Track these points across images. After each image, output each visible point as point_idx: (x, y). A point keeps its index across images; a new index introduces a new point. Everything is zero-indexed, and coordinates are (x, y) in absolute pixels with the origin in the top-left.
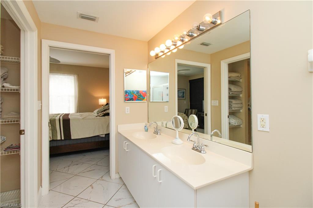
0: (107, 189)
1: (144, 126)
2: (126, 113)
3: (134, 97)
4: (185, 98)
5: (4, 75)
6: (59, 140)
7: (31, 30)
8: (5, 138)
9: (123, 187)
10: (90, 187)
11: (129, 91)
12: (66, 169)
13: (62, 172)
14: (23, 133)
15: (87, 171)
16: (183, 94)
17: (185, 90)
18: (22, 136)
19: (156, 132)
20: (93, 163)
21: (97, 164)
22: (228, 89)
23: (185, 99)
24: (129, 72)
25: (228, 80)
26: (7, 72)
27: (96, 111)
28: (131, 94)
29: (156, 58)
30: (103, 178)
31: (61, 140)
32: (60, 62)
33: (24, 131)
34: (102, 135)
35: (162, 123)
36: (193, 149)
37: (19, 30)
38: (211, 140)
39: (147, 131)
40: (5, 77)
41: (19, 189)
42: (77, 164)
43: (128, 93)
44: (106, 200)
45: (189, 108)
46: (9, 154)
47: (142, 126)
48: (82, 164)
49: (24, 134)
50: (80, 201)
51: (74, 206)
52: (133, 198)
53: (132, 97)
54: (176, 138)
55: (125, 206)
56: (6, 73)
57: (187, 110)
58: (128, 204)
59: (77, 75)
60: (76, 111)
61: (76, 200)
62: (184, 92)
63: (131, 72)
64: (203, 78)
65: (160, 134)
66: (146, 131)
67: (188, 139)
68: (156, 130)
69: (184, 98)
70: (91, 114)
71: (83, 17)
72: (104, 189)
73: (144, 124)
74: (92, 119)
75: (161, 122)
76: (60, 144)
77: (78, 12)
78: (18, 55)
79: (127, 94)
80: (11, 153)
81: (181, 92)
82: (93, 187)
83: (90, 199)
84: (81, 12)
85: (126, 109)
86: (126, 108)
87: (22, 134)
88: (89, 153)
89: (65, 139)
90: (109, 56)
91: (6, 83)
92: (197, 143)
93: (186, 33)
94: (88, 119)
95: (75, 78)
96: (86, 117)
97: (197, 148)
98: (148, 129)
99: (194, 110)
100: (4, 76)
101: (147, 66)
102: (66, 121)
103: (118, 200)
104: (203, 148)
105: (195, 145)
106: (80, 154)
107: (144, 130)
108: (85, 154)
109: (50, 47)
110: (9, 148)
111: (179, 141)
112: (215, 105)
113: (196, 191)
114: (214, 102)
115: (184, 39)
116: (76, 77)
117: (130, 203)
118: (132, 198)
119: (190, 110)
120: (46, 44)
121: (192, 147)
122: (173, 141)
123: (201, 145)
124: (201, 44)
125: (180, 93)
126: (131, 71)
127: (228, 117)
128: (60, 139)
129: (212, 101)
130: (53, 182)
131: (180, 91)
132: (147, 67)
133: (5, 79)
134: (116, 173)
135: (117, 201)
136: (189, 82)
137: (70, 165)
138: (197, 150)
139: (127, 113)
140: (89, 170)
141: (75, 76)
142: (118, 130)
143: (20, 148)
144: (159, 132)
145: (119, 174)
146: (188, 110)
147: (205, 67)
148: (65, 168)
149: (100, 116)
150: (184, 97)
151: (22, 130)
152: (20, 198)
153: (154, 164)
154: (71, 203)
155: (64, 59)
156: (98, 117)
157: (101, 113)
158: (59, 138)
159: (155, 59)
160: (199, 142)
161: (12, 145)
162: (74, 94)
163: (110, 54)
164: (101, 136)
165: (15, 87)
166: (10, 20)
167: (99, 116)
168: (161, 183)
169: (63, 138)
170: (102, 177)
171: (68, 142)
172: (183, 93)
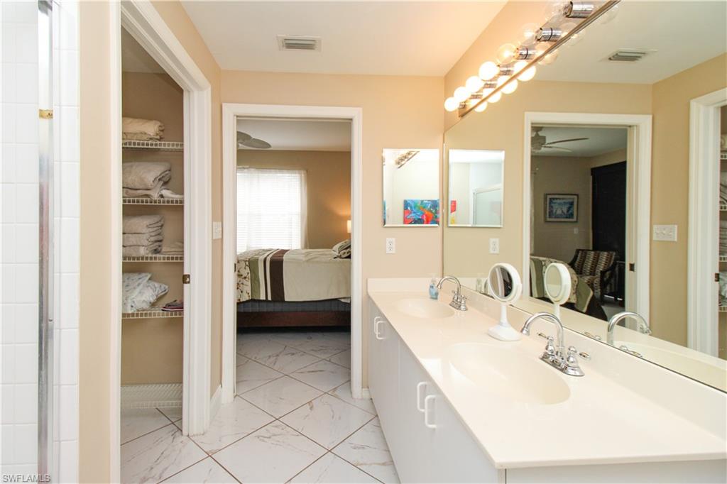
0: (340, 418)
1: (429, 286)
2: (388, 251)
3: (425, 217)
4: (575, 219)
5: (163, 175)
6: (263, 301)
7: (199, 88)
8: (167, 287)
9: (374, 422)
10: (308, 407)
11: (413, 201)
12: (272, 359)
13: (264, 365)
14: (188, 280)
15: (309, 372)
16: (569, 209)
17: (576, 197)
18: (186, 286)
19: (456, 304)
20: (324, 357)
21: (330, 361)
22: (718, 186)
23: (576, 222)
24: (405, 157)
25: (719, 158)
26: (170, 170)
27: (337, 247)
28: (417, 208)
29: (462, 116)
30: (337, 393)
31: (266, 301)
32: (269, 146)
33: (189, 276)
34: (344, 298)
35: (479, 282)
36: (544, 358)
37: (181, 91)
38: (610, 343)
39: (436, 299)
40: (166, 179)
41: (181, 382)
42: (293, 354)
43: (411, 207)
44: (333, 442)
45: (591, 248)
46: (174, 316)
47: (423, 284)
48: (303, 355)
49: (189, 282)
50: (283, 429)
51: (270, 438)
52: (389, 451)
53: (419, 215)
54: (500, 324)
55: (371, 464)
56: (167, 172)
57: (580, 252)
58: (379, 464)
59: (305, 172)
60: (303, 246)
61: (276, 426)
62: (572, 204)
63: (410, 156)
64: (624, 164)
65: (466, 309)
66: (432, 298)
67: (523, 329)
68: (456, 299)
69: (571, 220)
70: (327, 253)
71: (291, 45)
72: (333, 417)
73: (428, 282)
74: (326, 263)
75: (475, 279)
76: (265, 308)
77: (279, 35)
78: (181, 138)
79: (409, 208)
80: (172, 315)
81: (562, 201)
82: (314, 406)
83: (303, 429)
84: (285, 36)
85: (387, 242)
86: (388, 240)
87: (186, 283)
88: (319, 335)
89: (274, 300)
90: (350, 123)
91: (168, 189)
92: (555, 343)
93: (535, 35)
94: (317, 262)
95: (301, 176)
96: (315, 258)
97: (556, 357)
98: (437, 294)
99: (605, 254)
100: (163, 177)
101: (441, 137)
102: (276, 264)
103: (359, 448)
104: (571, 359)
105: (550, 348)
106: (302, 334)
107: (429, 296)
108: (311, 335)
109: (237, 116)
110: (168, 306)
111: (508, 332)
112: (665, 239)
113: (505, 472)
114: (664, 229)
115: (530, 52)
116: (303, 175)
117: (383, 462)
118: (386, 450)
119: (593, 252)
120: (231, 111)
121: (541, 354)
122: (491, 329)
123: (567, 350)
124: (610, 59)
125: (560, 204)
126: (409, 154)
127: (714, 278)
128: (264, 299)
129: (655, 227)
130: (242, 381)
131: (560, 199)
132: (442, 142)
133: (166, 183)
134: (362, 388)
135: (355, 448)
136: (592, 174)
137: (280, 353)
138: (554, 364)
139: (391, 252)
140: (312, 370)
141: (301, 174)
142: (369, 291)
143: (183, 308)
144: (463, 302)
145: (369, 391)
146: (585, 252)
147: (630, 126)
148: (270, 357)
149: (343, 256)
150: (571, 216)
151: (186, 275)
152: (181, 399)
153: (422, 381)
154: (267, 430)
155: (277, 140)
156: (338, 259)
157: (345, 251)
158: (263, 297)
159: (460, 118)
160: (561, 342)
161: (175, 301)
162: (300, 211)
163: (351, 119)
164: (343, 300)
165: (177, 197)
166: (157, 74)
167: (340, 257)
168: (434, 429)
169: (270, 299)
170: (335, 389)
171: (278, 307)
172: (568, 206)
